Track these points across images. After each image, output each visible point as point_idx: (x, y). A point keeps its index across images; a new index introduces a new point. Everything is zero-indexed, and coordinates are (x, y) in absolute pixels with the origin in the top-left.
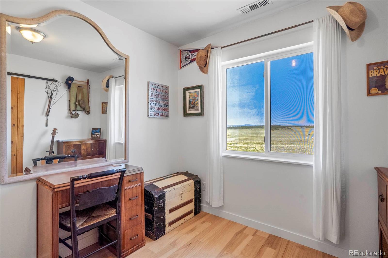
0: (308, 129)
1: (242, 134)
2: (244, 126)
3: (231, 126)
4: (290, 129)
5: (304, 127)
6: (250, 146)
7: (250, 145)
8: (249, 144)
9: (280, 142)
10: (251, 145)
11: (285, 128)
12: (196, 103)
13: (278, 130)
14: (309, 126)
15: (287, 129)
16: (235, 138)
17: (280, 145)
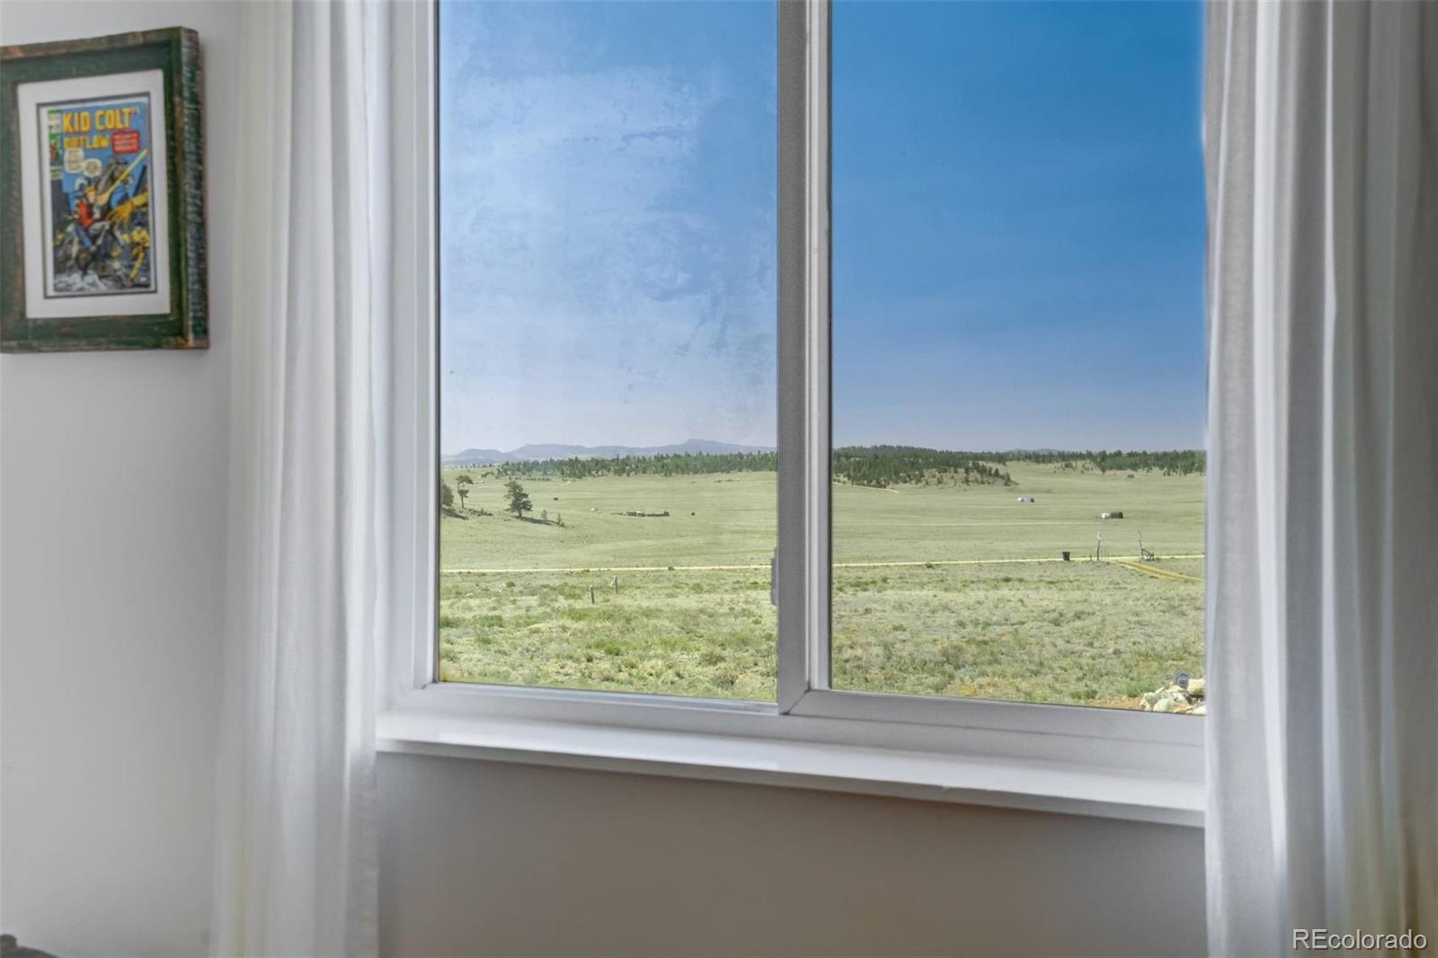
0: (1109, 473)
1: (666, 514)
2: (676, 456)
3: (583, 457)
4: (997, 474)
5: (1088, 464)
6: (721, 604)
7: (717, 597)
8: (712, 590)
9: (930, 566)
10: (727, 597)
11: (961, 470)
12: (125, 211)
13: (918, 481)
14: (1119, 454)
15: (974, 475)
16: (609, 546)
17: (926, 594)
